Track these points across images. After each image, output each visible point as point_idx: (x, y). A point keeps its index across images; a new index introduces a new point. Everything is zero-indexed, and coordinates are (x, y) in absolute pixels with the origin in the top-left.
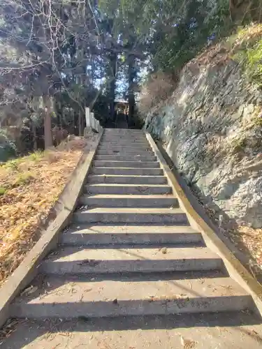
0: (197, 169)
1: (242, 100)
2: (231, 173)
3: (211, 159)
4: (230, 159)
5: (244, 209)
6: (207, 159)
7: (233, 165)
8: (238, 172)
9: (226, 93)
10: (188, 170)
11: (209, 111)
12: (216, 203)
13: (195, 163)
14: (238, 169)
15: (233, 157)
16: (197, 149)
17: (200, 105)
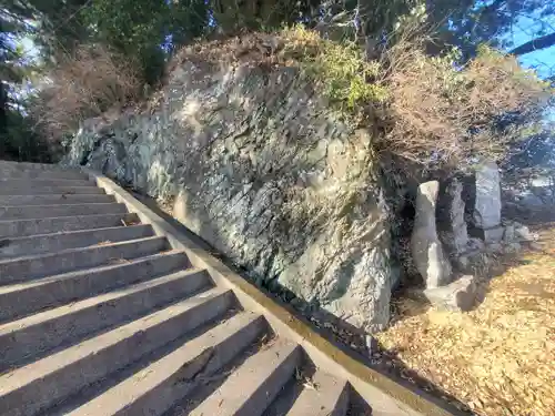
0: (275, 252)
1: (321, 132)
2: (342, 251)
3: (302, 230)
4: (335, 226)
5: (371, 306)
6: (294, 230)
7: (341, 236)
8: (350, 247)
9: (289, 116)
10: (258, 258)
11: (263, 142)
12: (327, 307)
13: (270, 240)
14: (349, 242)
15: (339, 223)
16: (268, 212)
17: (243, 130)
